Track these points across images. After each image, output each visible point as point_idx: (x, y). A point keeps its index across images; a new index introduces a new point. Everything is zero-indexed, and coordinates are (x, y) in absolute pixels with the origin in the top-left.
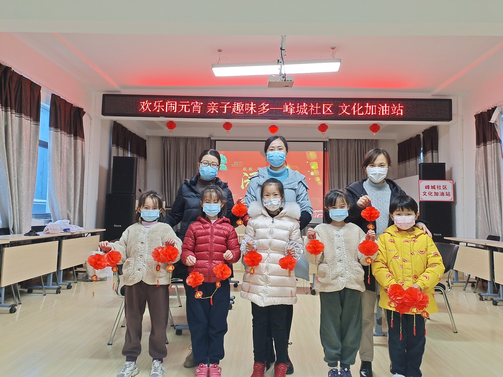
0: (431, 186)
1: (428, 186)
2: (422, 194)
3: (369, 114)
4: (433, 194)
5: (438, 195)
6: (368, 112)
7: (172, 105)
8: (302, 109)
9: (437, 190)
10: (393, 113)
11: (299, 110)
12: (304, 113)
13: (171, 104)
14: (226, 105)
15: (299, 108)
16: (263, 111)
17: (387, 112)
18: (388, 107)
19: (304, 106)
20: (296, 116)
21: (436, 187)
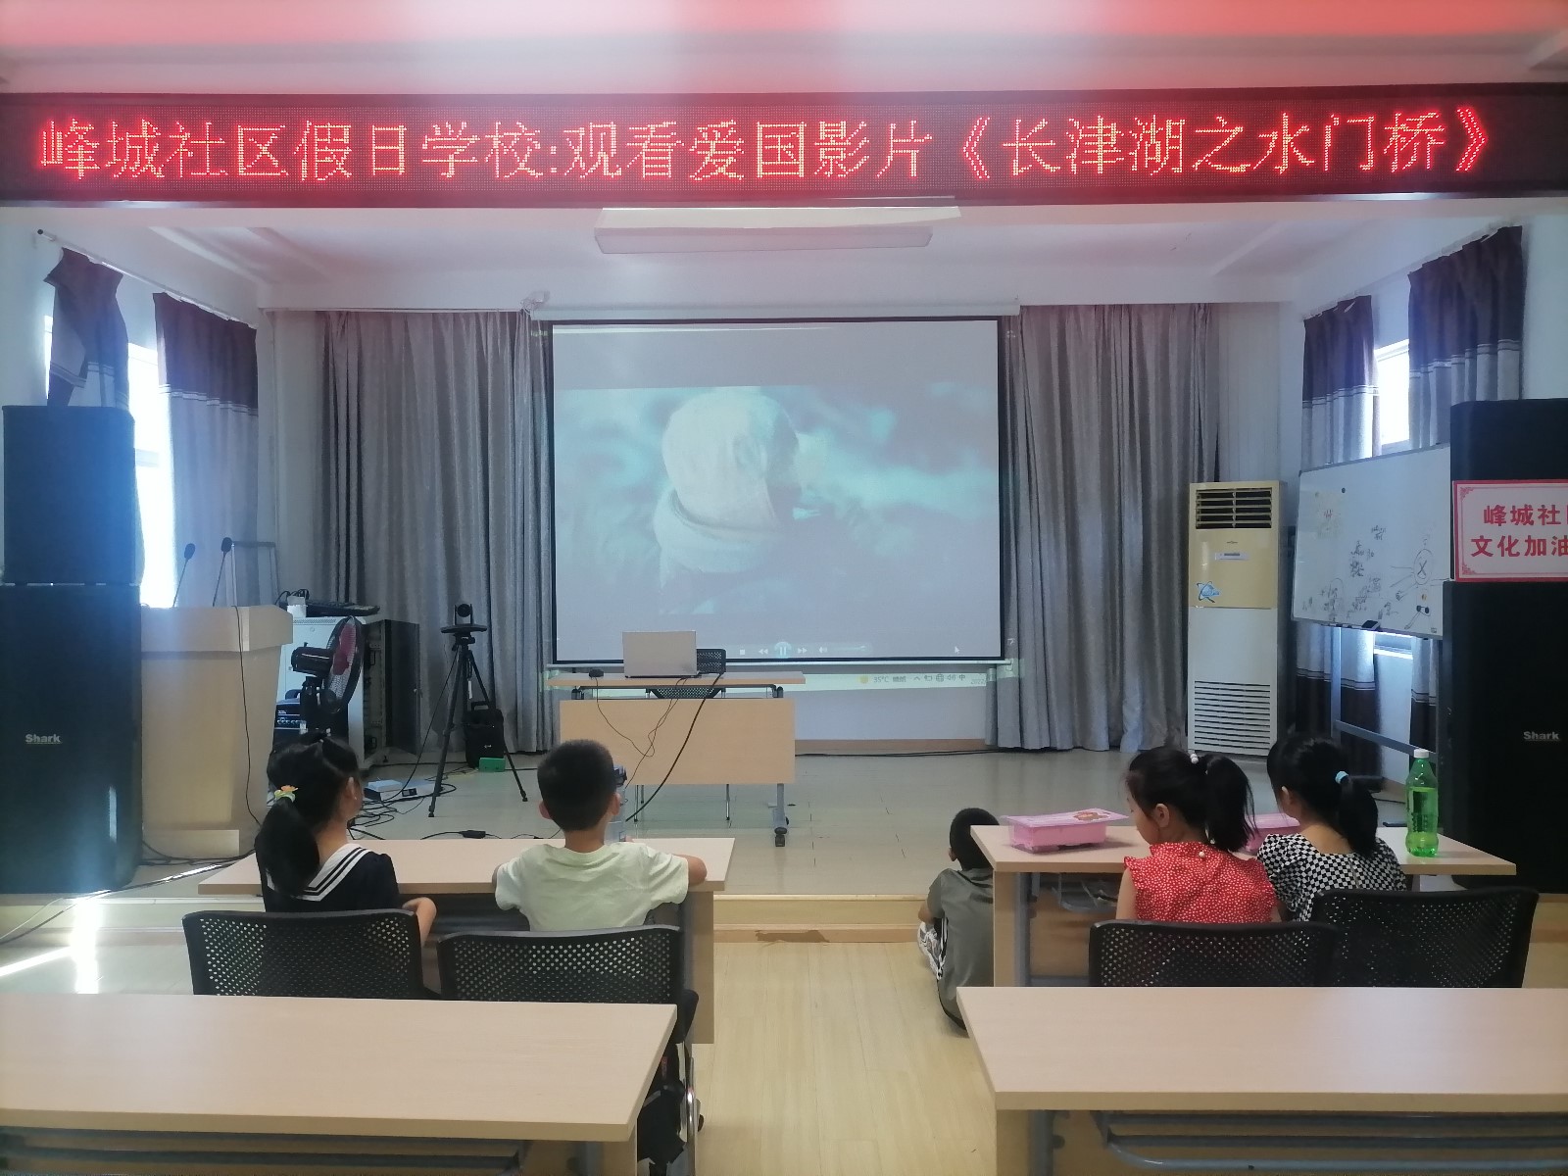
0: (1513, 512)
1: (1500, 509)
2: (1467, 548)
4: (1521, 547)
5: (1544, 553)
9: (1538, 531)
21: (1536, 515)
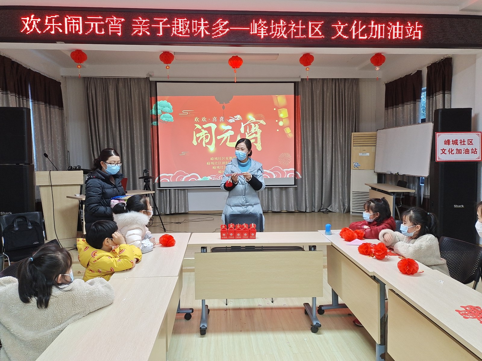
0: (453, 141)
1: (449, 140)
2: (439, 152)
3: (375, 37)
4: (455, 151)
5: (461, 153)
6: (374, 35)
7: (75, 23)
8: (278, 30)
9: (459, 147)
10: (407, 37)
11: (274, 30)
12: (281, 36)
13: (74, 21)
14: (161, 23)
15: (274, 28)
16: (220, 33)
17: (400, 34)
18: (401, 27)
19: (282, 25)
20: (269, 41)
21: (459, 142)
